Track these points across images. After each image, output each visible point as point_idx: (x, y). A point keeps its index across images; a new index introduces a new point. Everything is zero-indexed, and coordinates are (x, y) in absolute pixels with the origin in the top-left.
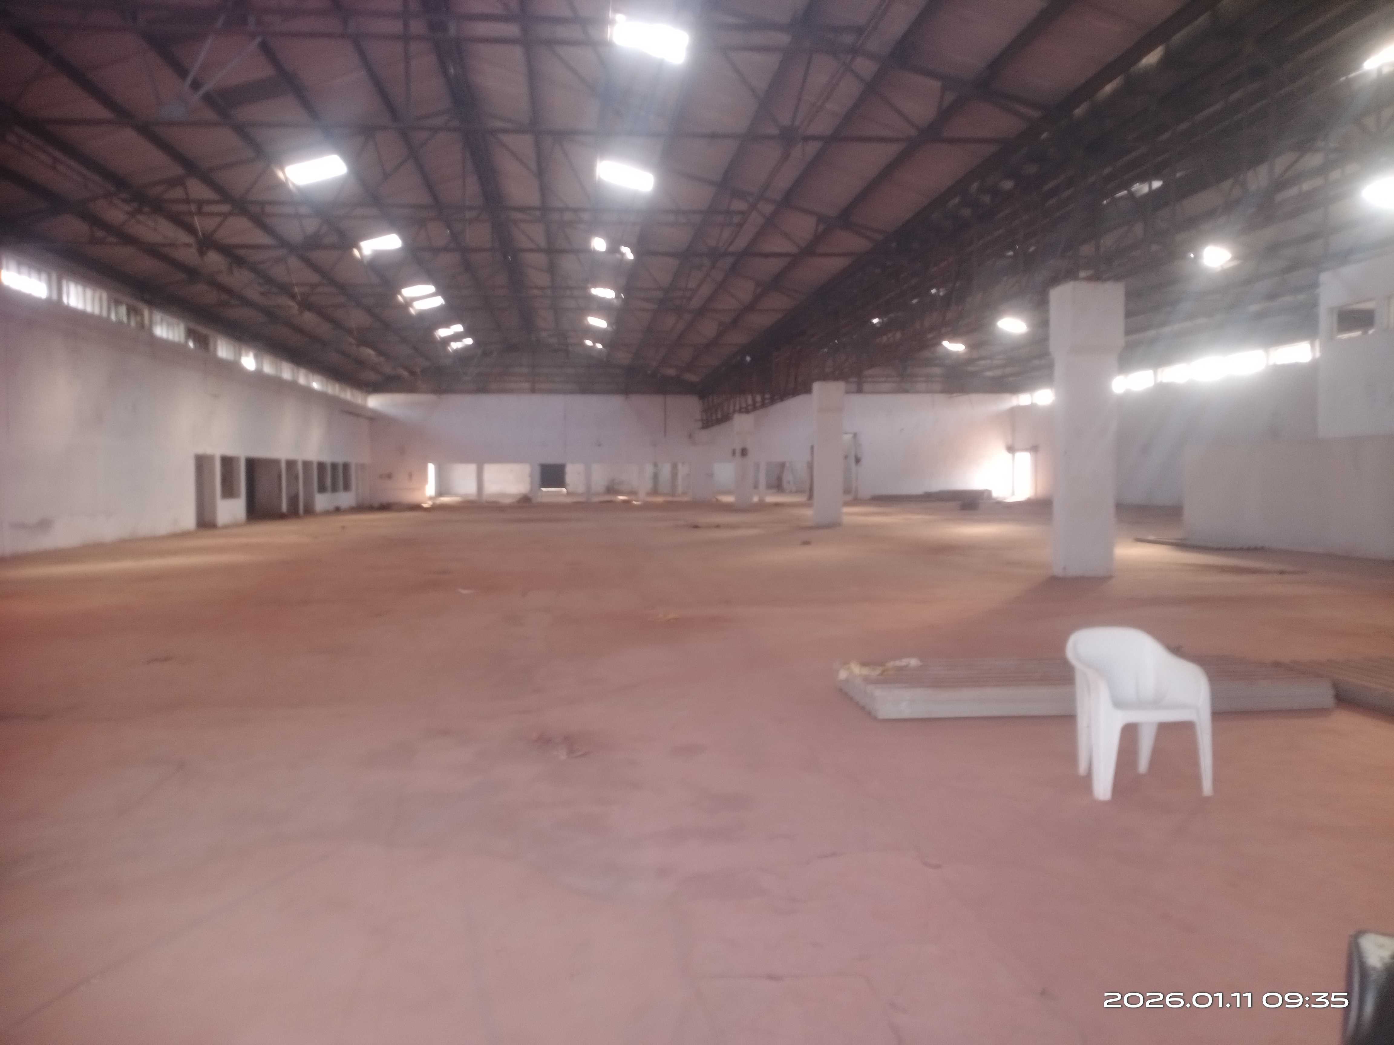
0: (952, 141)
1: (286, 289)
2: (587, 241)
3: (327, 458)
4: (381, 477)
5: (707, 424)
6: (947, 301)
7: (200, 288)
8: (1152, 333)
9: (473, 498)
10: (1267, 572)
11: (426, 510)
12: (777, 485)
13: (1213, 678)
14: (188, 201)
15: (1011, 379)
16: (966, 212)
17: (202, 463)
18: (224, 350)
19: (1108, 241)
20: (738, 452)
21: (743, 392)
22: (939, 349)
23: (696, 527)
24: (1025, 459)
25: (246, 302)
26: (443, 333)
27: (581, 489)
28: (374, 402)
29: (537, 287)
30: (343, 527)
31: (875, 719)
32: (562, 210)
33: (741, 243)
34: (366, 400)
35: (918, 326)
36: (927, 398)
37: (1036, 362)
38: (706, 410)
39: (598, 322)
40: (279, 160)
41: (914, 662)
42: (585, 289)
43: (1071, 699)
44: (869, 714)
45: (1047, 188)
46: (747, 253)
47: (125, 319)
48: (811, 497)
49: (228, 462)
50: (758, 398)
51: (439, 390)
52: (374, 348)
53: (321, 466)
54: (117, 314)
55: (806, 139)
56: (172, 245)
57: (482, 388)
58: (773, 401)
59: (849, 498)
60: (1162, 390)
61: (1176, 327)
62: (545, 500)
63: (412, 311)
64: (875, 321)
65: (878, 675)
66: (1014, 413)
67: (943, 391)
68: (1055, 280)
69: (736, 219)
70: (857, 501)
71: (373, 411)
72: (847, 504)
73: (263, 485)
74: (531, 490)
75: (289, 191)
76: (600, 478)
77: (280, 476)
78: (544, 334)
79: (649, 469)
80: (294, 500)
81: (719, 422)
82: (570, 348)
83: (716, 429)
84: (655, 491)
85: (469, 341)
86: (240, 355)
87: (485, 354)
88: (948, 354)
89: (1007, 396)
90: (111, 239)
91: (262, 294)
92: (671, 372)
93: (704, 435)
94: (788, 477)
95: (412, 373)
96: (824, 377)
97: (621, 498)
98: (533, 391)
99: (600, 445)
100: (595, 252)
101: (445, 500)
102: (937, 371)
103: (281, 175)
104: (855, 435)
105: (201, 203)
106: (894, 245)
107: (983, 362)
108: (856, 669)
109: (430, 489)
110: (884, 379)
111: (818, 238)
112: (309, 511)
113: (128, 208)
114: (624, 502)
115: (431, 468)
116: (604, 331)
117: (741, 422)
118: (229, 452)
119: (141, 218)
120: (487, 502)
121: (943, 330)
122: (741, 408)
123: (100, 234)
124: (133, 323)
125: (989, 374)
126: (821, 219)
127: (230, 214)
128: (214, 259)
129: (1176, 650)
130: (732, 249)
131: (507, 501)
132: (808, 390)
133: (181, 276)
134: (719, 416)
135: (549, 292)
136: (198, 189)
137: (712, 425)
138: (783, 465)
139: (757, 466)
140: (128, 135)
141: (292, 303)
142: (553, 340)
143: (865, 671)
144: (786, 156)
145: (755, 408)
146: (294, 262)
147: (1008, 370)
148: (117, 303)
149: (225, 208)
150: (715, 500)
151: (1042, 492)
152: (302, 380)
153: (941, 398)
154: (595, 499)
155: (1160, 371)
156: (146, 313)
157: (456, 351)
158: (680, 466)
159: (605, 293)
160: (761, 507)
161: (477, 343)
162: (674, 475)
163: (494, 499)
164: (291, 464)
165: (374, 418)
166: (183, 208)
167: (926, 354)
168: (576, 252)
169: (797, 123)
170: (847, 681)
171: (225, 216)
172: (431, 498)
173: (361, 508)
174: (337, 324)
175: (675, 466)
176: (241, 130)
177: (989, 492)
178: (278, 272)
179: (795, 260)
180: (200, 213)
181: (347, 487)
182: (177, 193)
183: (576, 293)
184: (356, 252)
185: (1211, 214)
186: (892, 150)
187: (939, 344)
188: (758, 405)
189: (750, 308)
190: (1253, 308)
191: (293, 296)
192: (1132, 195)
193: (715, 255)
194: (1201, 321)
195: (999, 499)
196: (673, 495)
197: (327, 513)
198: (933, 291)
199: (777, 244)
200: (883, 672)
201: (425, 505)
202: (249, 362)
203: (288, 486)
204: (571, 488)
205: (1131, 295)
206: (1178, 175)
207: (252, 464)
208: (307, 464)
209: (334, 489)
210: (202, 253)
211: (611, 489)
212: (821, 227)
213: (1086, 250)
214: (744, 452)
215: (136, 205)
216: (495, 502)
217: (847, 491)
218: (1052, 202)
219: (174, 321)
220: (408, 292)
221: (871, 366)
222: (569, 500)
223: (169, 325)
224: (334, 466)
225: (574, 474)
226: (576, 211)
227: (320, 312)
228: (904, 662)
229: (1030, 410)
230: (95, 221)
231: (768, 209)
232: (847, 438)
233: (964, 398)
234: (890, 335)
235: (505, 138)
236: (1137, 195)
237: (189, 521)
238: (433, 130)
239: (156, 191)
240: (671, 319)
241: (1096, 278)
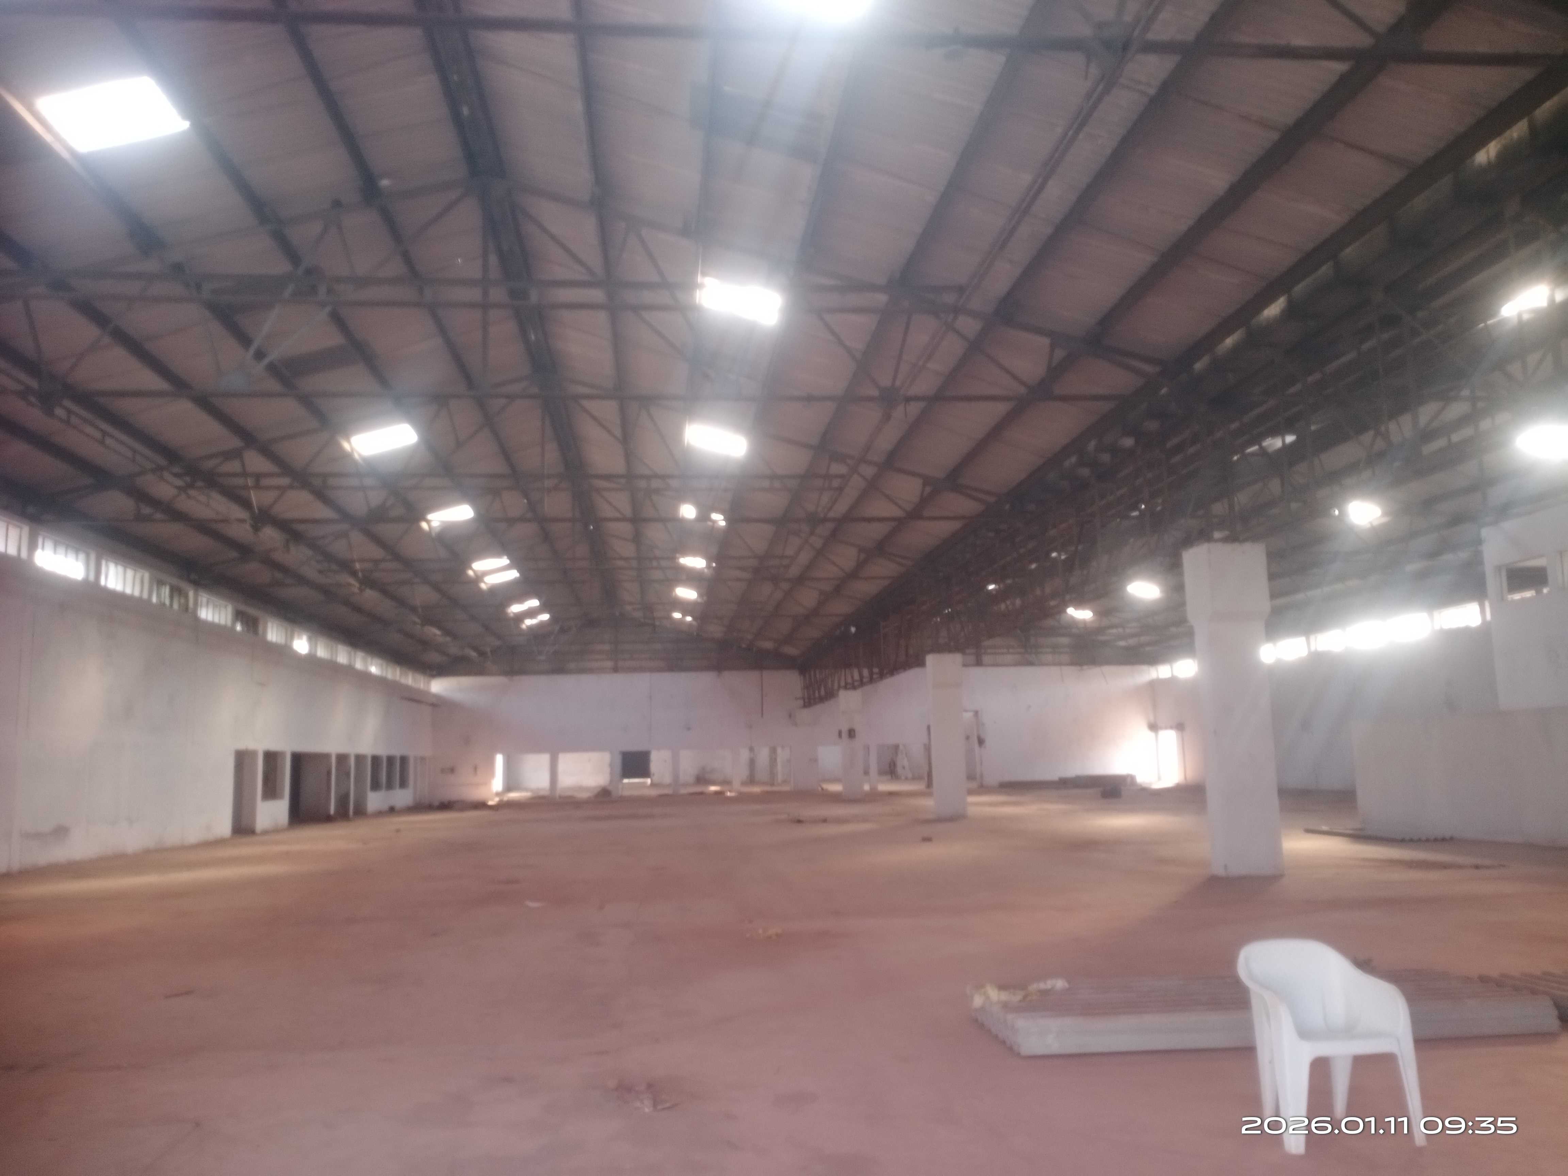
0: (1064, 399)
1: (346, 566)
2: (676, 509)
3: (382, 751)
4: (443, 771)
5: (809, 702)
6: (1069, 565)
7: (253, 566)
8: (1300, 596)
9: (546, 793)
10: (1460, 867)
11: (491, 808)
12: (891, 771)
13: (1412, 999)
14: (245, 474)
15: (1148, 649)
16: (1085, 472)
17: (242, 759)
18: (274, 633)
19: (1242, 498)
20: (845, 735)
21: (848, 665)
22: (1063, 616)
23: (799, 821)
24: (1169, 737)
25: (302, 580)
26: (516, 608)
27: (667, 779)
28: (438, 686)
29: (622, 558)
30: (398, 831)
31: (1018, 1055)
32: (648, 478)
33: (841, 508)
34: (429, 683)
35: (1038, 592)
36: (1054, 671)
37: (1173, 630)
38: (807, 687)
39: (687, 593)
40: (346, 429)
41: (1060, 984)
42: (673, 559)
43: (1248, 1027)
44: (1011, 1050)
45: (1169, 444)
46: (849, 518)
47: (167, 602)
48: (929, 785)
49: (271, 758)
50: (866, 672)
51: (511, 672)
52: (439, 627)
53: (376, 760)
54: (159, 596)
55: (908, 400)
56: (225, 521)
57: (558, 668)
58: (882, 676)
59: (974, 785)
60: (1317, 659)
61: (1327, 589)
62: (627, 793)
63: (483, 586)
64: (991, 587)
65: (1020, 1001)
66: (1154, 686)
67: (1072, 664)
68: (1188, 541)
69: (836, 483)
70: (983, 789)
71: (436, 696)
72: (971, 792)
73: (310, 783)
74: (611, 781)
75: (355, 462)
76: (689, 765)
77: (329, 773)
78: (629, 608)
79: (745, 755)
80: (343, 801)
81: (822, 700)
82: (657, 623)
83: (818, 708)
84: (751, 780)
85: (545, 617)
86: (292, 638)
87: (563, 631)
88: (1074, 622)
89: (1145, 668)
90: (159, 516)
91: (320, 572)
92: (768, 645)
93: (805, 714)
94: (902, 762)
95: (482, 654)
96: (938, 649)
97: (713, 788)
98: (616, 670)
99: (689, 729)
100: (683, 521)
101: (514, 795)
102: (1065, 640)
103: (346, 446)
104: (976, 713)
105: (258, 477)
106: (1007, 507)
107: (1114, 631)
108: (994, 994)
109: (497, 784)
110: (1005, 650)
111: (924, 501)
112: (360, 812)
113: (179, 482)
114: (717, 793)
115: (499, 759)
116: (694, 604)
117: (848, 700)
118: (274, 747)
119: (192, 492)
120: (560, 797)
121: (1068, 597)
122: (846, 684)
123: (146, 510)
124: (176, 606)
125: (1122, 643)
126: (927, 480)
127: (291, 487)
128: (270, 535)
129: (1364, 964)
130: (832, 514)
131: (584, 795)
132: (921, 663)
133: (233, 554)
134: (823, 692)
135: (634, 563)
136: (256, 462)
137: (815, 704)
138: (896, 747)
139: (867, 748)
140: (184, 407)
141: (352, 581)
142: (638, 615)
143: (1004, 996)
144: (887, 417)
145: (862, 684)
146: (356, 537)
147: (1143, 639)
148: (160, 583)
149: (285, 481)
150: (820, 788)
151: (1192, 776)
152: (359, 665)
153: (1069, 670)
154: (683, 791)
155: (1312, 638)
156: (191, 594)
157: (530, 628)
158: (779, 751)
159: (696, 562)
160: (874, 797)
161: (554, 619)
162: (773, 760)
163: (569, 793)
164: (342, 759)
165: (438, 704)
166: (239, 481)
167: (1050, 622)
168: (663, 520)
169: (898, 383)
170: (982, 1009)
171: (283, 489)
172: (497, 794)
173: (419, 807)
174: (401, 602)
175: (773, 750)
176: (307, 401)
177: (1132, 778)
178: (339, 548)
179: (900, 523)
180: (257, 486)
181: (403, 784)
182: (233, 466)
183: (664, 563)
184: (424, 525)
185: (1352, 468)
186: (1002, 408)
187: (1065, 612)
188: (865, 680)
189: (854, 575)
190: (1411, 568)
191: (354, 573)
192: (1263, 452)
193: (815, 520)
194: (1353, 583)
195: (1144, 785)
196: (772, 785)
197: (380, 814)
198: (1054, 555)
199: (880, 508)
200: (1025, 997)
201: (490, 803)
202: (301, 645)
203: (337, 784)
204: (656, 778)
205: (1273, 556)
206: (1313, 428)
207: (298, 759)
208: (359, 758)
209: (390, 786)
210: (256, 529)
211: (702, 779)
212: (928, 489)
213: (1219, 508)
214: (852, 733)
215: (188, 479)
216: (571, 797)
217: (971, 777)
218: (1177, 459)
219: (222, 602)
220: (479, 566)
221: (991, 636)
222: (654, 792)
223: (215, 606)
224: (390, 760)
225: (659, 762)
226: (663, 477)
227: (384, 590)
228: (1048, 984)
229: (1171, 682)
230: (141, 496)
231: (869, 471)
232: (968, 716)
233: (1095, 671)
234: (1008, 602)
235: (585, 403)
236: (1270, 450)
237: (224, 826)
238: (511, 397)
239: (210, 464)
240: (766, 589)
241: (1232, 539)
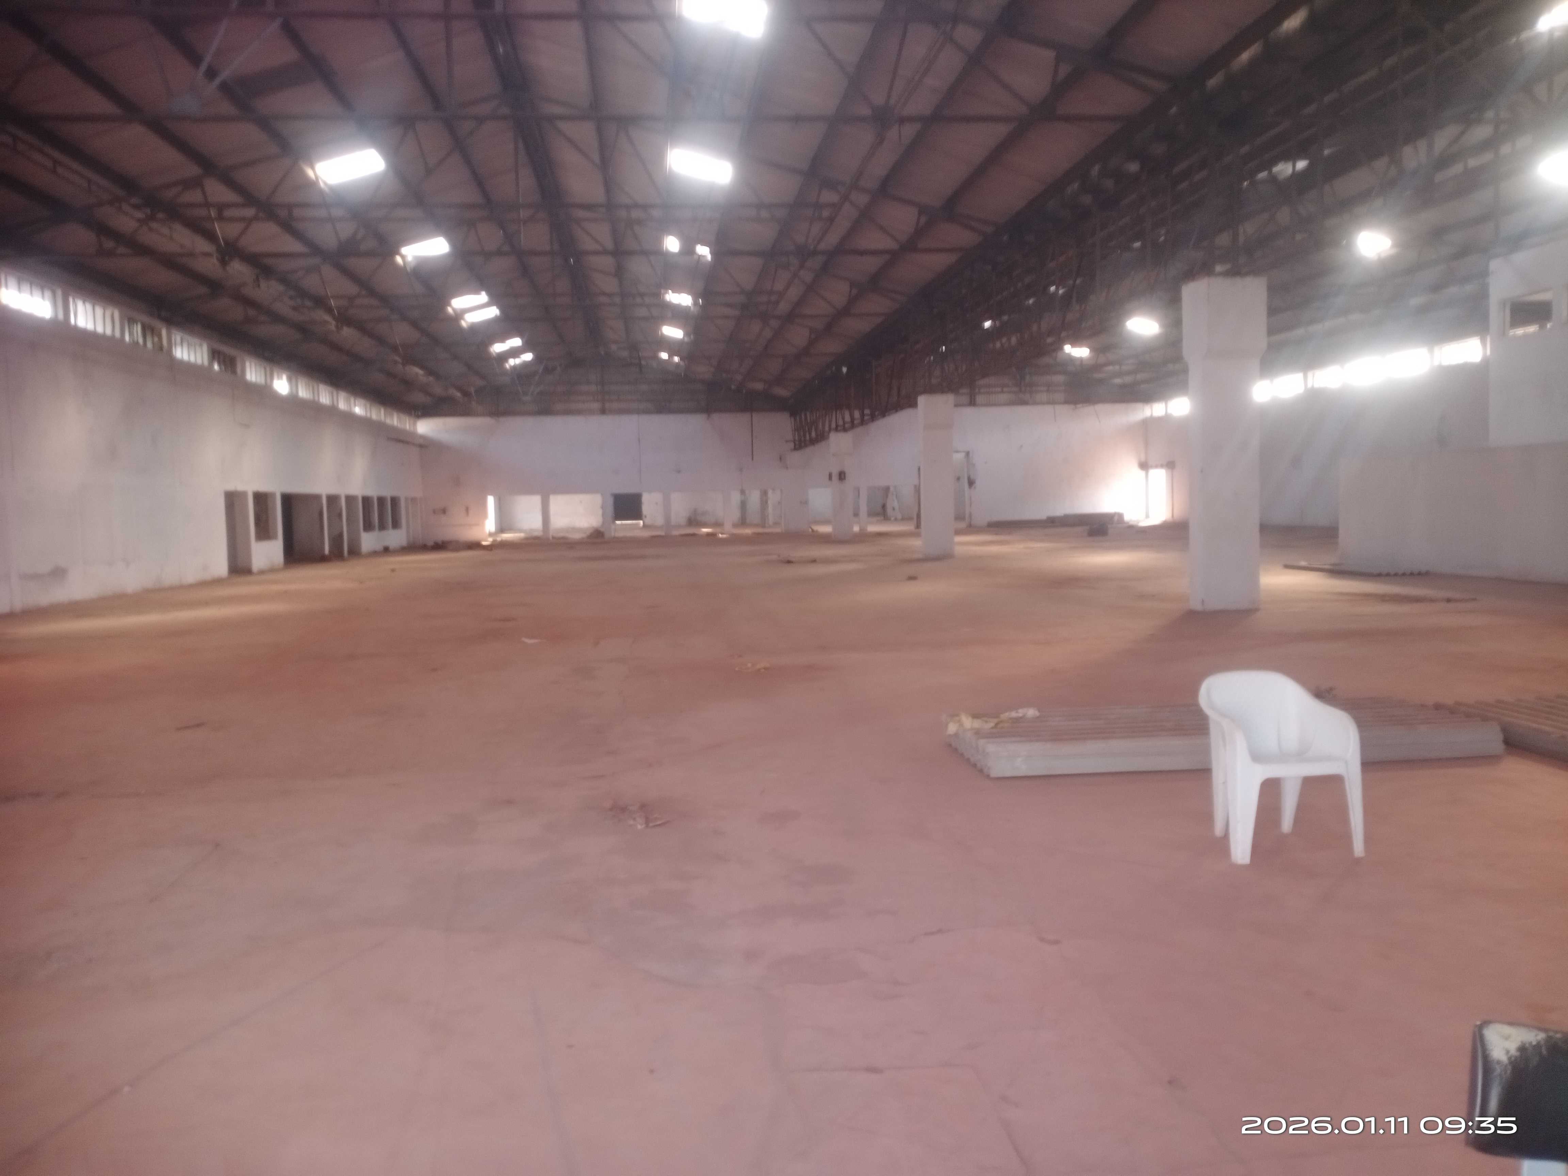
0: (1068, 119)
1: (320, 302)
2: (660, 241)
3: (373, 492)
4: (434, 512)
5: (800, 445)
6: (1067, 300)
7: (224, 302)
8: (1300, 332)
9: (539, 534)
10: (1432, 600)
11: (486, 548)
12: (881, 513)
14: (207, 205)
15: (1142, 386)
16: (1087, 199)
17: (232, 500)
18: (253, 373)
19: (1248, 229)
20: (835, 477)
21: (838, 407)
22: (1060, 354)
23: (789, 562)
24: (1159, 476)
25: (277, 318)
26: (498, 348)
27: (660, 521)
28: (424, 427)
29: (604, 294)
30: (393, 570)
31: (988, 776)
32: (629, 207)
33: (832, 239)
34: (415, 424)
35: (1035, 328)
36: (1048, 410)
37: (1171, 367)
38: (797, 429)
39: (673, 332)
40: (308, 156)
41: (1031, 713)
42: (658, 295)
44: (981, 772)
45: (1177, 169)
46: (841, 250)
47: (141, 341)
48: (918, 526)
49: (261, 499)
50: (857, 414)
51: (496, 413)
52: (422, 367)
53: (366, 500)
54: (131, 334)
55: (903, 120)
56: (191, 255)
57: (545, 409)
58: (873, 418)
59: (962, 525)
60: (1313, 396)
61: (1328, 324)
62: (620, 534)
63: (464, 324)
64: (987, 324)
65: (992, 728)
66: (1147, 424)
67: (1066, 402)
68: (1190, 275)
69: (826, 213)
70: (972, 529)
71: (422, 437)
72: (958, 532)
73: (302, 525)
74: (603, 523)
75: (321, 192)
76: (680, 507)
77: (321, 514)
78: (614, 347)
79: (736, 498)
80: (337, 541)
81: (813, 442)
82: (643, 362)
83: (809, 450)
84: (743, 522)
85: (528, 357)
86: (272, 379)
87: (548, 370)
88: (1071, 359)
89: (1139, 406)
90: (121, 250)
91: (295, 309)
92: (759, 386)
93: (796, 457)
94: (892, 503)
95: (466, 394)
96: (931, 390)
97: (705, 530)
98: (603, 411)
99: (679, 472)
100: (668, 254)
101: (507, 536)
102: (1060, 378)
103: (310, 173)
104: (968, 454)
105: (221, 208)
106: (1005, 238)
107: (1110, 368)
108: (968, 722)
109: (490, 524)
110: (999, 389)
111: (920, 232)
112: (355, 552)
113: (139, 215)
114: (708, 534)
115: (491, 500)
116: (680, 343)
117: (838, 441)
118: (263, 488)
119: (154, 225)
120: (553, 538)
121: (1063, 334)
122: (837, 426)
123: (109, 244)
124: (149, 345)
125: (1118, 381)
126: (922, 210)
127: (256, 218)
128: (238, 269)
130: (822, 246)
131: (577, 536)
132: (913, 404)
133: (202, 290)
134: (813, 434)
135: (617, 300)
136: (217, 191)
137: (806, 446)
138: (887, 489)
139: (858, 490)
140: (136, 132)
141: (327, 318)
142: (625, 354)
143: (977, 724)
144: (880, 140)
145: (853, 426)
146: (328, 271)
147: (1140, 377)
148: (131, 321)
149: (250, 212)
150: (810, 530)
151: (1178, 514)
152: (342, 405)
153: (1063, 410)
154: (676, 533)
155: (1310, 374)
156: (164, 332)
157: (514, 368)
158: (770, 492)
159: (682, 299)
160: (863, 538)
161: (538, 359)
162: (764, 502)
163: (561, 535)
164: (333, 500)
165: (425, 445)
166: (203, 212)
167: (1046, 360)
168: (647, 254)
169: (892, 102)
170: (956, 735)
171: (249, 221)
172: (491, 535)
173: (414, 547)
174: (380, 340)
175: (765, 493)
176: (265, 124)
177: (1120, 516)
178: (311, 283)
179: (894, 257)
180: (221, 218)
181: (396, 524)
182: (193, 196)
183: (649, 300)
184: (399, 259)
185: (1364, 196)
186: (1001, 130)
187: (1062, 349)
188: (856, 422)
189: (845, 312)
190: (1415, 302)
191: (329, 310)
192: (1273, 177)
193: (804, 253)
194: (1355, 317)
195: (1131, 523)
196: (764, 526)
197: (375, 554)
198: (1053, 288)
199: (875, 240)
200: (997, 724)
201: (484, 543)
202: (282, 385)
203: (330, 526)
204: (648, 521)
205: (1274, 291)
206: (1326, 152)
207: (288, 500)
208: (350, 499)
209: (382, 527)
210: (224, 262)
211: (693, 521)
212: (923, 219)
213: (1223, 239)
214: (842, 476)
215: (148, 211)
216: (563, 538)
217: (959, 517)
218: (1185, 185)
219: (195, 340)
220: (459, 303)
221: (984, 376)
222: (646, 534)
223: (189, 345)
224: (381, 500)
225: (651, 504)
226: (645, 207)
227: (362, 327)
228: (1020, 713)
229: (1164, 421)
230: (103, 230)
231: (862, 199)
232: (959, 457)
233: (1088, 410)
234: (1004, 340)
235: (562, 125)
236: (1281, 177)
237: (220, 566)
238: (480, 120)
239: (170, 194)
240: (756, 327)
241: (1235, 272)
